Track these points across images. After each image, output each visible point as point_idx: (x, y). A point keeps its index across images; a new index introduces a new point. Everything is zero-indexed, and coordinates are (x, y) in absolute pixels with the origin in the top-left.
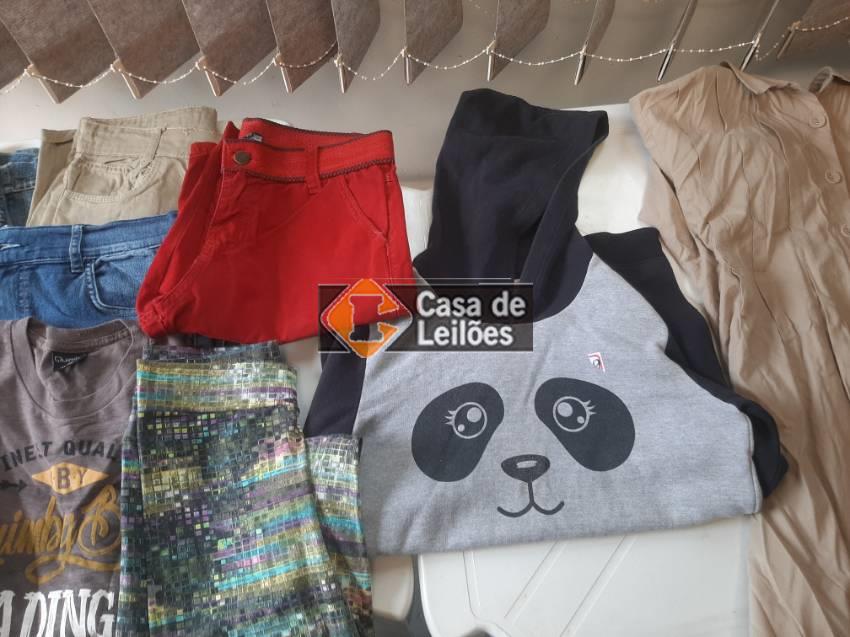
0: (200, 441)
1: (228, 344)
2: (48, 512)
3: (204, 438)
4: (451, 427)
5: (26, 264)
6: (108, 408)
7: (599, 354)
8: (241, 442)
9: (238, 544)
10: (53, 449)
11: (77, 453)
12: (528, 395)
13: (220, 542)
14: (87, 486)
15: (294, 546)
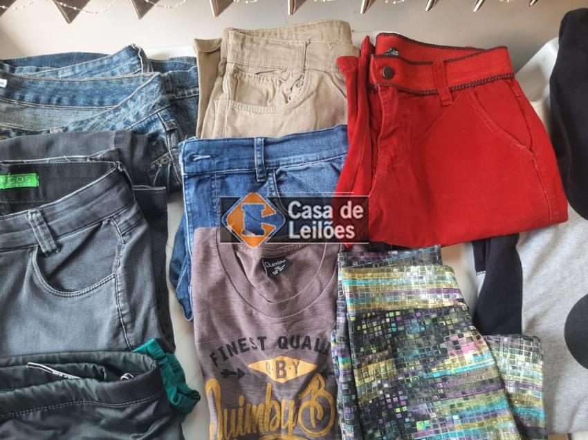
0: (390, 335)
1: (400, 249)
2: (268, 397)
3: (393, 333)
5: (218, 174)
6: (311, 308)
8: (428, 338)
9: (435, 426)
10: (268, 343)
11: (289, 346)
13: (418, 423)
14: (302, 376)
15: (492, 433)
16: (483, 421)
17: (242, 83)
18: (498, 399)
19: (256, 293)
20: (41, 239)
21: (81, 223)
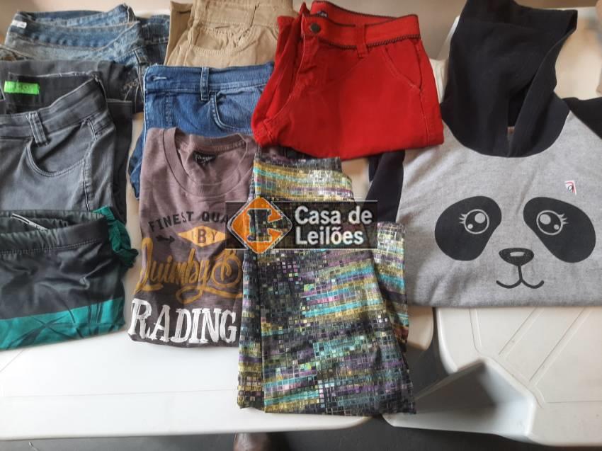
1: (308, 157)
2: (190, 258)
4: (463, 225)
6: (231, 192)
7: (573, 182)
9: (318, 288)
10: (193, 217)
11: (211, 221)
12: (519, 208)
13: (305, 286)
14: (217, 243)
15: (359, 292)
16: (353, 281)
17: (203, 34)
18: (366, 267)
19: (189, 180)
20: (36, 134)
21: (65, 123)
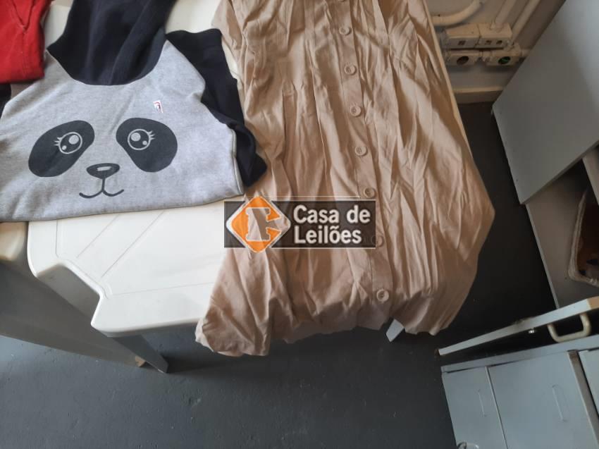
4: (57, 147)
7: (159, 101)
